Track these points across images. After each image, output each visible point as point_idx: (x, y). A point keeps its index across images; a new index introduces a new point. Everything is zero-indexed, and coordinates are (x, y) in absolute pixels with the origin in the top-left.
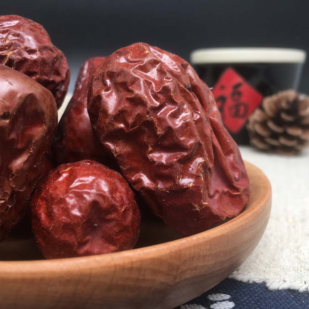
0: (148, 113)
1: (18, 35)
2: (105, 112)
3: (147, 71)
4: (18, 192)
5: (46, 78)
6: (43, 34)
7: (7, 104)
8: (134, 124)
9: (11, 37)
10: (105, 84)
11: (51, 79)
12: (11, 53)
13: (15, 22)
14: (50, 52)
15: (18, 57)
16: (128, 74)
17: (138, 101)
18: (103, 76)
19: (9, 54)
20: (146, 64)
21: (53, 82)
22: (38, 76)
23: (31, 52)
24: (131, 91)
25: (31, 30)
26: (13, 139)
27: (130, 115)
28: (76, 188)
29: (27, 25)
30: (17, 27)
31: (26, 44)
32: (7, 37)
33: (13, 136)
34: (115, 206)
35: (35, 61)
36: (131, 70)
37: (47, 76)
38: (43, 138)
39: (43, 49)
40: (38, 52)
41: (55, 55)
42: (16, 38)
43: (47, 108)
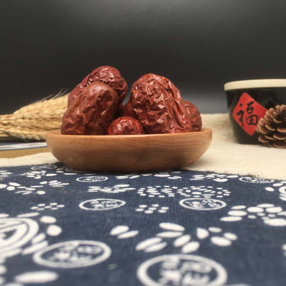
0: (147, 97)
1: (107, 73)
2: (134, 98)
3: (149, 83)
4: (102, 123)
5: (117, 88)
6: (116, 72)
7: (100, 93)
8: (143, 101)
9: (105, 74)
10: (135, 89)
11: (118, 89)
12: (104, 79)
13: (107, 69)
14: (119, 79)
15: (107, 81)
16: (142, 84)
17: (144, 93)
18: (135, 86)
19: (104, 80)
20: (149, 80)
21: (119, 90)
22: (113, 88)
23: (112, 79)
24: (143, 90)
25: (112, 71)
26: (102, 105)
27: (142, 98)
28: (121, 122)
29: (111, 69)
30: (108, 70)
31: (110, 76)
32: (104, 74)
33: (102, 104)
34: (134, 129)
35: (113, 82)
36: (144, 83)
37: (117, 87)
38: (112, 105)
39: (115, 78)
40: (114, 79)
41: (120, 80)
42: (107, 74)
43: (113, 95)
